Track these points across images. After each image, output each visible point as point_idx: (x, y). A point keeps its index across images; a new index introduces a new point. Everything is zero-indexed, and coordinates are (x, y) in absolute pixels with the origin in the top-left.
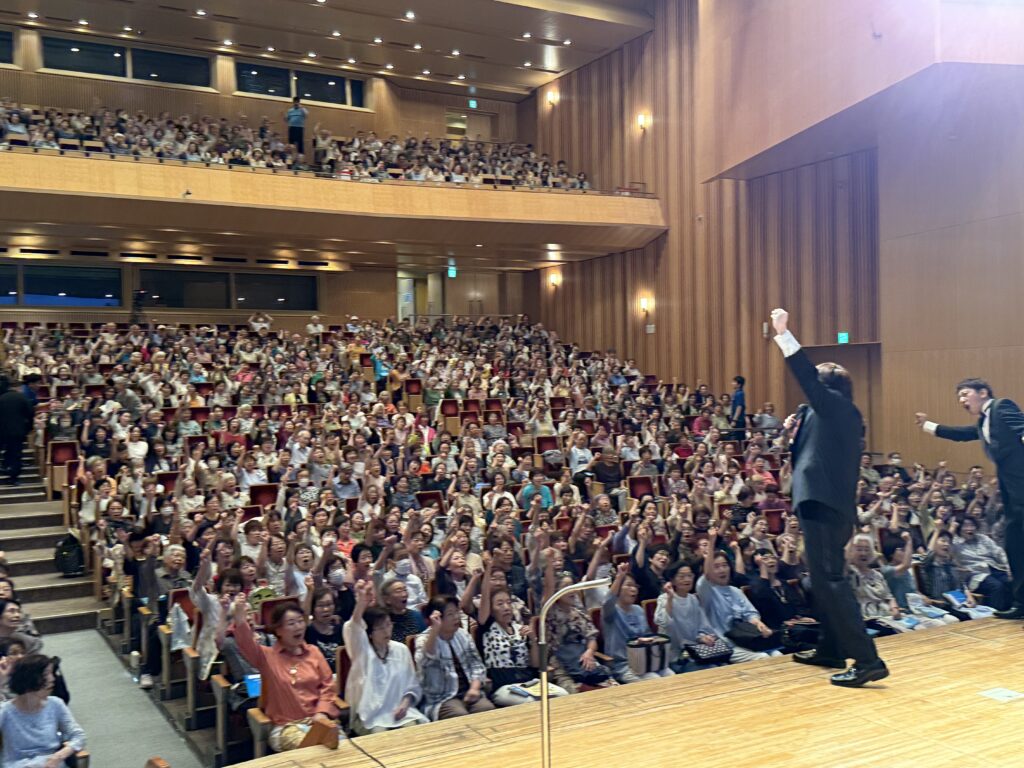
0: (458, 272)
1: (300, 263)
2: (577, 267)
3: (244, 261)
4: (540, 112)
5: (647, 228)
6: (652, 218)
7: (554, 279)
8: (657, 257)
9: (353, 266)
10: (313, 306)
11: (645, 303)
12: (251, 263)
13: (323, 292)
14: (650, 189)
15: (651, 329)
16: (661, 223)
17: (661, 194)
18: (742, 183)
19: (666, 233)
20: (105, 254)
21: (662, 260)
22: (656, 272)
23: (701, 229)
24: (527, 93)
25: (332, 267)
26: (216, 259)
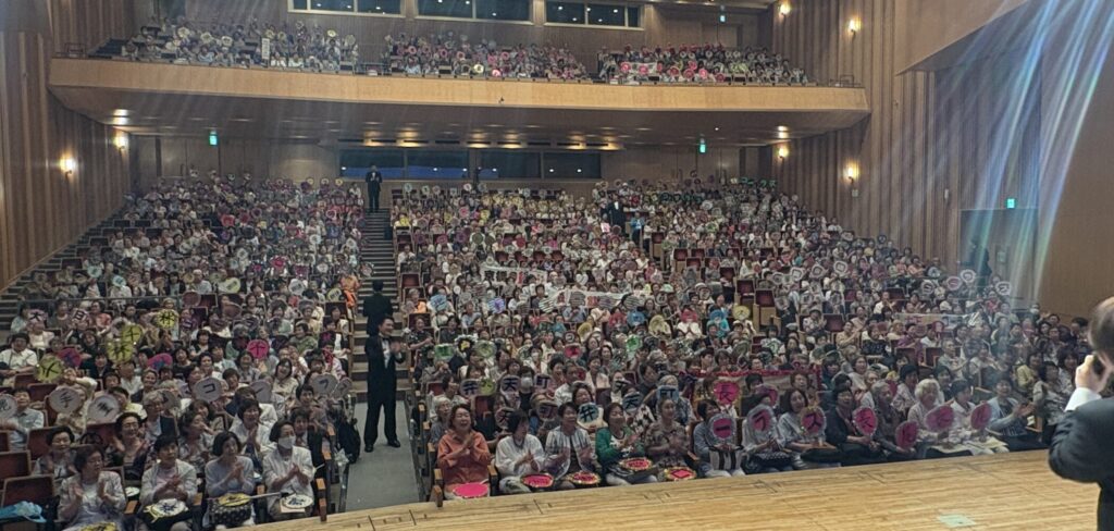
0: (707, 148)
1: (588, 145)
2: (800, 143)
3: (549, 144)
4: (775, 21)
5: (853, 113)
6: (858, 104)
7: (783, 152)
8: (863, 134)
9: (625, 146)
10: (599, 177)
11: (852, 172)
12: (554, 146)
13: (604, 166)
14: (858, 80)
15: (855, 193)
16: (866, 108)
17: (867, 84)
18: (932, 75)
19: (870, 115)
20: (458, 142)
21: (866, 139)
22: (860, 149)
23: (897, 113)
24: (766, 7)
25: (610, 147)
26: (530, 144)
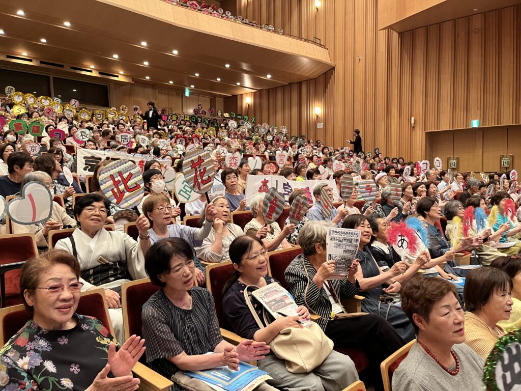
0: (190, 94)
1: (100, 73)
2: (265, 93)
3: (62, 66)
7: (248, 100)
8: (326, 83)
9: (133, 80)
10: (107, 105)
11: (317, 110)
13: (113, 95)
14: (322, 42)
15: (320, 126)
16: (330, 62)
19: (333, 68)
21: (329, 86)
22: (325, 92)
23: (360, 65)
25: (121, 79)
26: (41, 62)
